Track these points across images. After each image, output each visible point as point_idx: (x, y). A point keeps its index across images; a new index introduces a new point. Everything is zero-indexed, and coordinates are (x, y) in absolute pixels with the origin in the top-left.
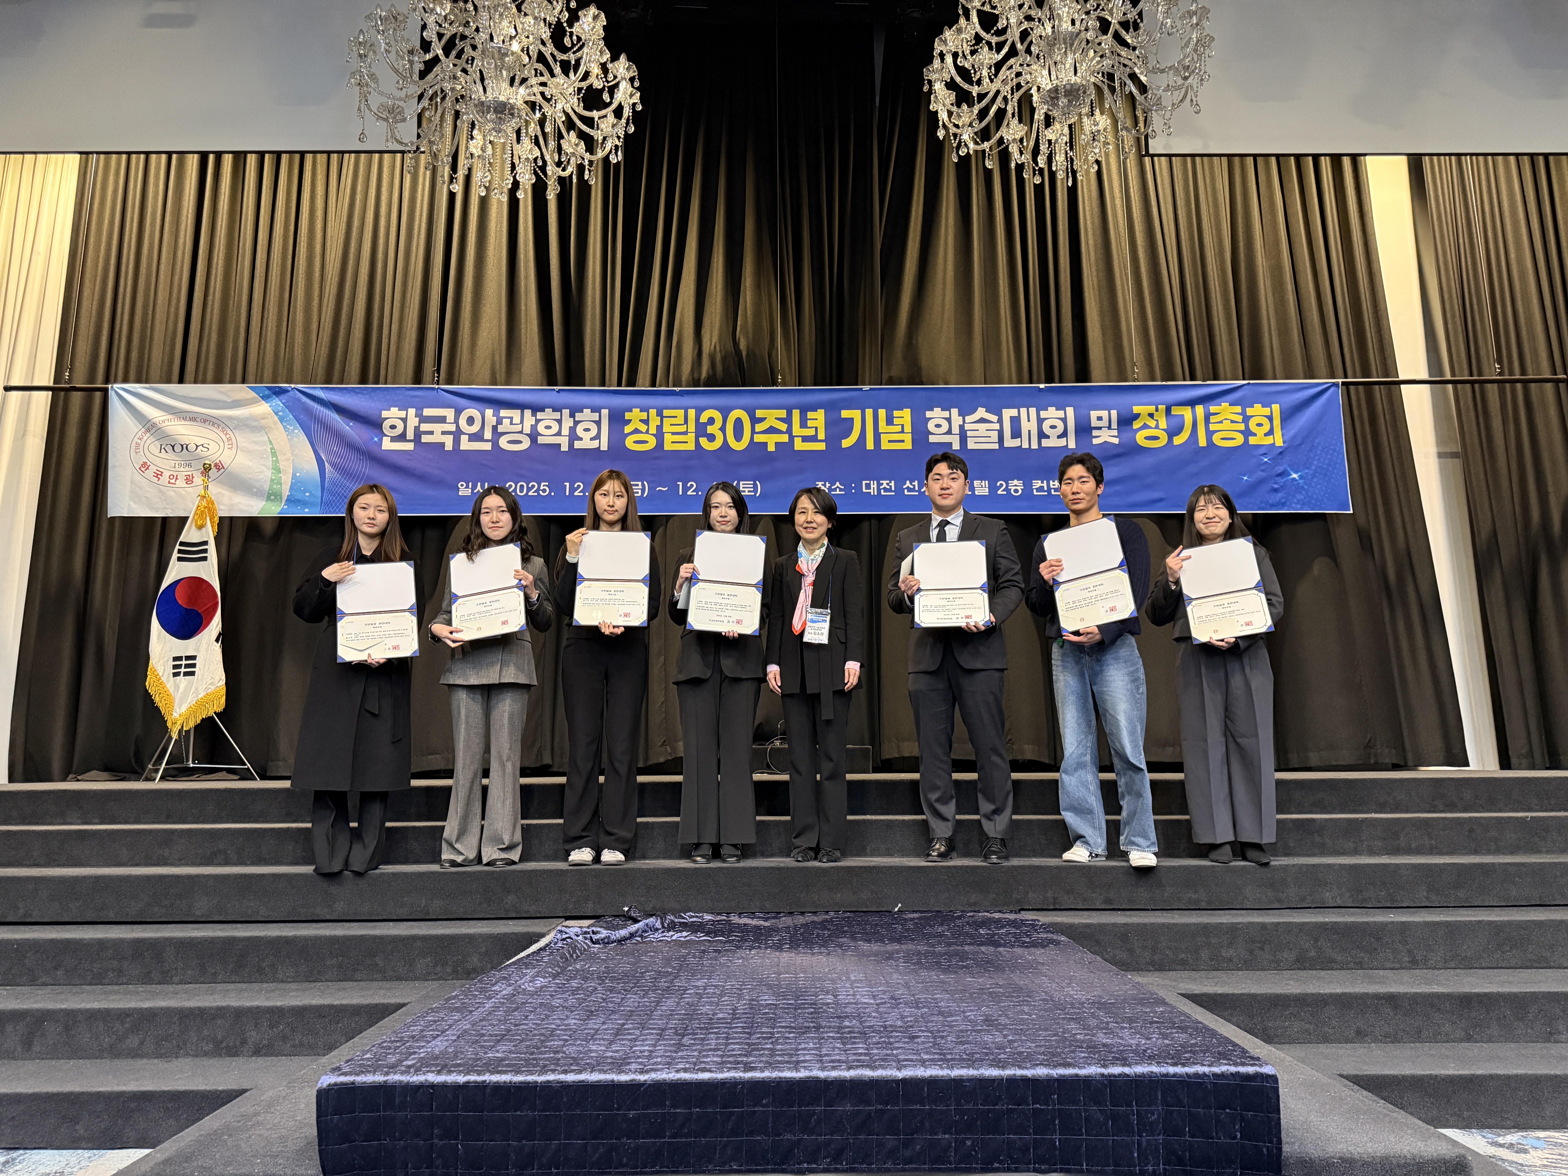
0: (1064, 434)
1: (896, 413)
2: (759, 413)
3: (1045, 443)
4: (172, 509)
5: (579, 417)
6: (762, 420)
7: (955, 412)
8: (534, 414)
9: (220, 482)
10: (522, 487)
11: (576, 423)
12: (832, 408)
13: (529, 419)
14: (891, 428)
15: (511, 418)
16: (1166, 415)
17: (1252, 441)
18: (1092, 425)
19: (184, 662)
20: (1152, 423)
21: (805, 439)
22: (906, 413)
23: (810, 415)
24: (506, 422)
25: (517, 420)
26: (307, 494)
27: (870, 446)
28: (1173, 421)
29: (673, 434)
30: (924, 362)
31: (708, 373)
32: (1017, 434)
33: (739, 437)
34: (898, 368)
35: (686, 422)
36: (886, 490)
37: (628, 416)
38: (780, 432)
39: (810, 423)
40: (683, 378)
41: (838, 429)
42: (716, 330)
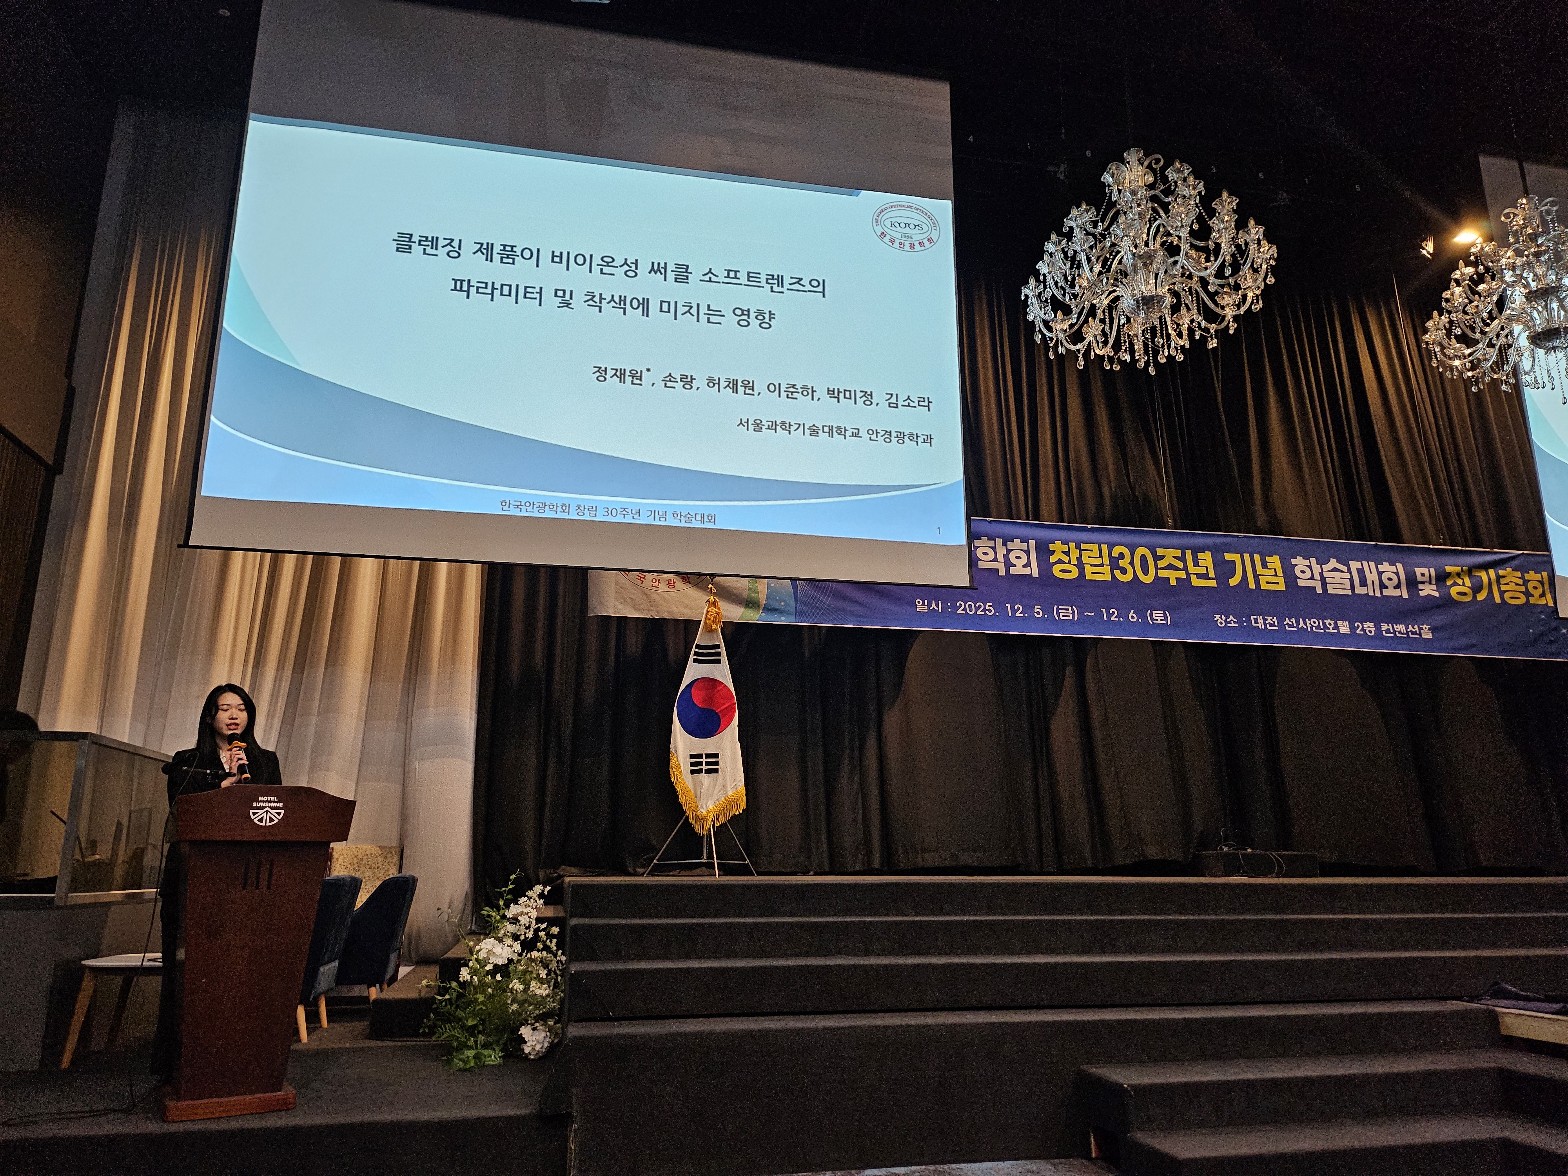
0: (1398, 586)
1: (1268, 559)
2: (1160, 551)
3: (1386, 592)
4: (658, 612)
5: (1010, 545)
6: (1163, 557)
7: (1313, 560)
10: (970, 606)
11: (1009, 551)
12: (1217, 551)
14: (1266, 572)
16: (1469, 576)
17: (1531, 600)
18: (1418, 580)
19: (704, 760)
20: (1460, 581)
21: (1200, 576)
22: (1276, 558)
23: (1200, 556)
27: (1252, 586)
28: (1475, 581)
29: (1092, 565)
32: (1363, 583)
33: (1146, 572)
34: (1261, 519)
35: (1101, 556)
36: (1271, 625)
37: (1052, 547)
38: (1177, 569)
39: (1201, 563)
40: (1089, 516)
41: (1224, 569)
42: (1112, 477)
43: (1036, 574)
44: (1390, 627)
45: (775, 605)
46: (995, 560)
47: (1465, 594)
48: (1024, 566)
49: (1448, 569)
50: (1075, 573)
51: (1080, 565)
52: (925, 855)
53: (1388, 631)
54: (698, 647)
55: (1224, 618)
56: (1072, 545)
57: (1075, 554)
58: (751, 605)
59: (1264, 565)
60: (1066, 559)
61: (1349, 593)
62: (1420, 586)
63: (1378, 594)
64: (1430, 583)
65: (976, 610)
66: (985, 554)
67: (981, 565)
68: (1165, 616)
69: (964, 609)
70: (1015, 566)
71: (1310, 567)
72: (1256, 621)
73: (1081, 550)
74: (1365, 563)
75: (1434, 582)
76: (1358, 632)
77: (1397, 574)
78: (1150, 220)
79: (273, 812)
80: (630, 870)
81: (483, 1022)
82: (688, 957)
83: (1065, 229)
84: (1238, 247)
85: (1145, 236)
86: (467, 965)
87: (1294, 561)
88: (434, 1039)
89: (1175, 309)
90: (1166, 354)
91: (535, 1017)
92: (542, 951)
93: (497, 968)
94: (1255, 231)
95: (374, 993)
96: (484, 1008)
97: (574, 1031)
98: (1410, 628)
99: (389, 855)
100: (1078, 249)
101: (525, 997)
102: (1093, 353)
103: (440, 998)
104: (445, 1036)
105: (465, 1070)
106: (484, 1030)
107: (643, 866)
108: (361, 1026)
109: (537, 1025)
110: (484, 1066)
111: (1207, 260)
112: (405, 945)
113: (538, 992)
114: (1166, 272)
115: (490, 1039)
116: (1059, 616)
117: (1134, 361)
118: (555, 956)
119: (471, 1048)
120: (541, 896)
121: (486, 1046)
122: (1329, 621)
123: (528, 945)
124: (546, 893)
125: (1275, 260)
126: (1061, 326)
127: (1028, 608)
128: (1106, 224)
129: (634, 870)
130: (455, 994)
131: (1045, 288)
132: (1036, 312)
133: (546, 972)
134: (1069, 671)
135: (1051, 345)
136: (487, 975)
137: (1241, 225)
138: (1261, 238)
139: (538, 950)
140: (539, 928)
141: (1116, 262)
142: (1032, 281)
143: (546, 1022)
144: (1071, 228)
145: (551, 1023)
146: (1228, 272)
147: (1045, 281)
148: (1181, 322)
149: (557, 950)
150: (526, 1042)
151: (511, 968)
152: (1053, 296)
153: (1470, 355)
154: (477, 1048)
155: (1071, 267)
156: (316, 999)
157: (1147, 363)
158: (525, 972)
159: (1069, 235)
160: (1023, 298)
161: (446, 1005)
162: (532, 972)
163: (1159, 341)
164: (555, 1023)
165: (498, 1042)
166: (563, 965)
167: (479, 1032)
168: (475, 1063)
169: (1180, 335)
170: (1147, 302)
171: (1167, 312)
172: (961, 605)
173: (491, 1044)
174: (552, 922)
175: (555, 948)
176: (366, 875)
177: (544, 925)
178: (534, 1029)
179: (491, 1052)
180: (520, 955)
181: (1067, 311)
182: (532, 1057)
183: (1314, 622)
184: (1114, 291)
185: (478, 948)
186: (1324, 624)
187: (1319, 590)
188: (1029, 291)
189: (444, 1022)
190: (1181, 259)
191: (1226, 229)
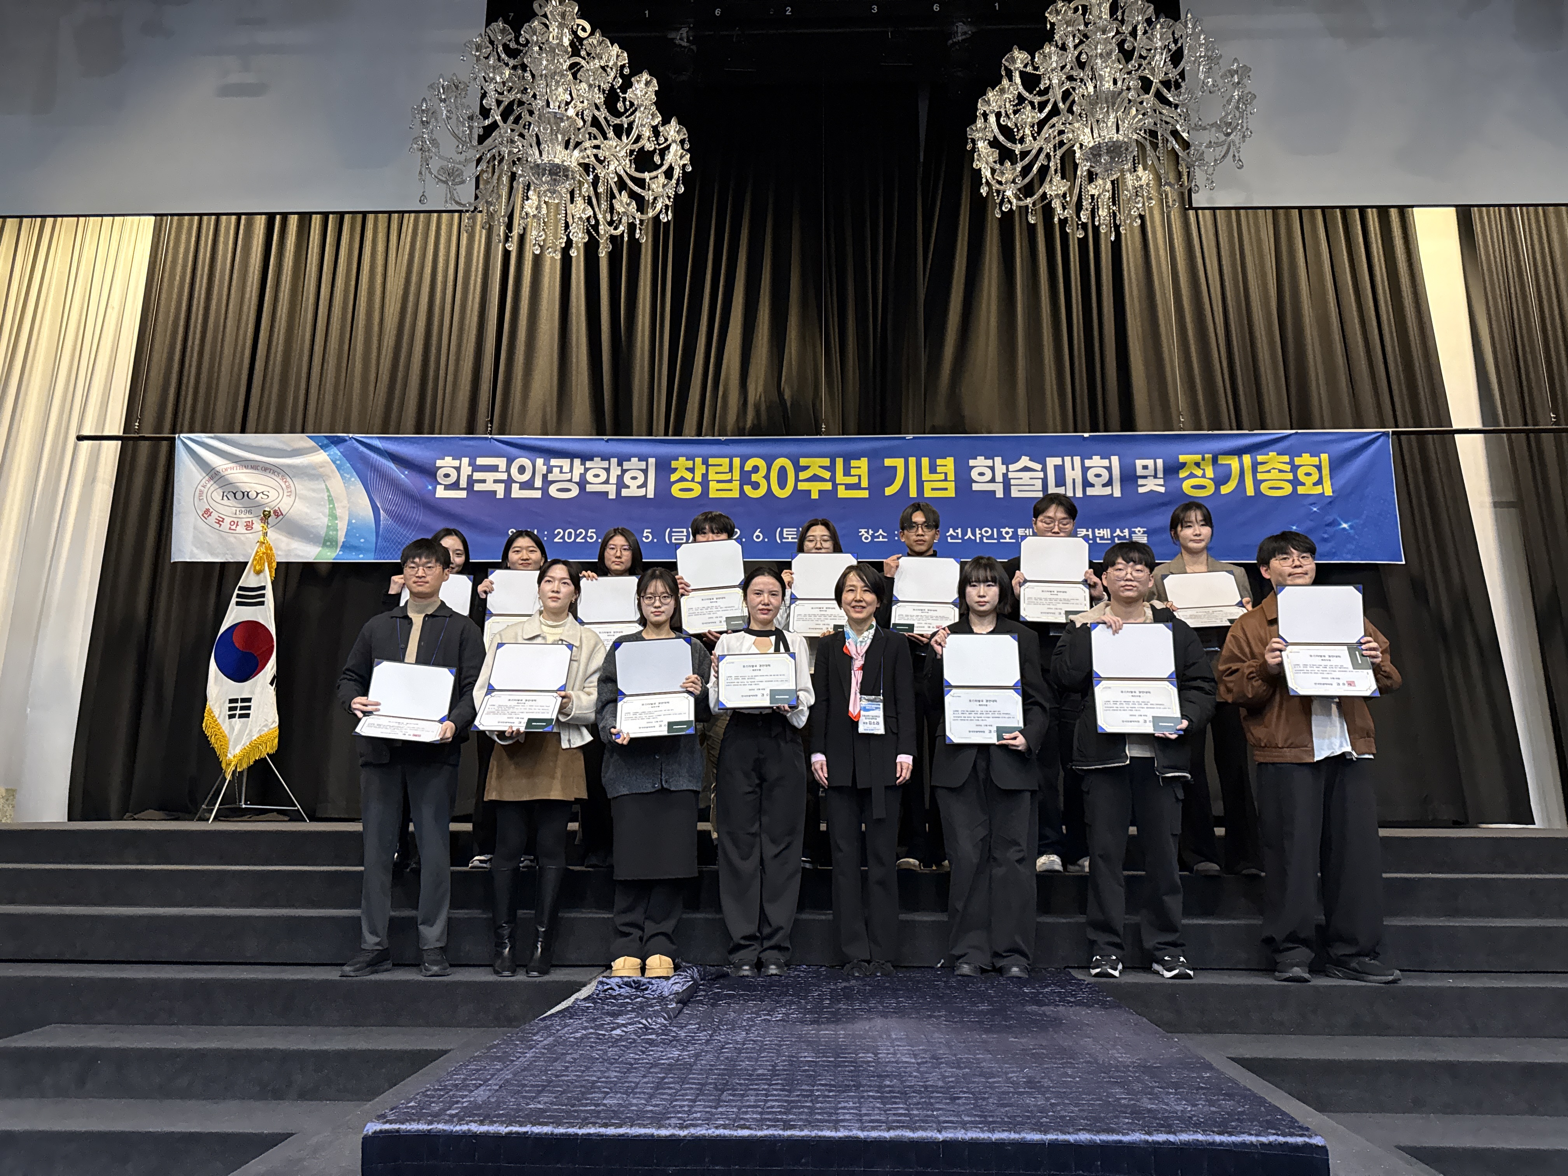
0: (1109, 483)
1: (939, 462)
2: (803, 462)
3: (1090, 491)
4: (232, 555)
5: (626, 465)
6: (806, 468)
7: (998, 460)
8: (583, 463)
9: (278, 529)
10: (570, 533)
11: (624, 471)
12: (875, 457)
13: (578, 468)
14: (934, 477)
15: (561, 467)
16: (1213, 465)
17: (1301, 490)
18: (1138, 474)
19: (239, 704)
20: (1199, 472)
21: (848, 487)
22: (950, 462)
23: (854, 463)
24: (556, 470)
25: (566, 469)
26: (362, 540)
27: (913, 493)
28: (1220, 470)
29: (719, 482)
30: (967, 412)
31: (753, 421)
32: (1061, 482)
33: (782, 484)
35: (731, 470)
37: (674, 464)
38: (824, 480)
39: (853, 471)
41: (882, 477)
43: (651, 495)
44: (1090, 533)
45: (354, 542)
47: (1203, 487)
48: (638, 487)
49: (1182, 458)
50: (697, 490)
51: (705, 483)
54: (241, 589)
55: (871, 532)
56: (698, 460)
57: (700, 470)
58: (328, 543)
59: (933, 469)
60: (689, 476)
62: (1140, 481)
63: (1079, 494)
64: (1155, 477)
65: (576, 538)
66: (597, 476)
67: (589, 488)
70: (628, 487)
71: (992, 468)
73: (708, 466)
74: (1068, 459)
75: (1160, 474)
77: (1109, 469)
98: (1118, 532)
116: (670, 539)
172: (559, 533)
183: (986, 532)
187: (1000, 494)
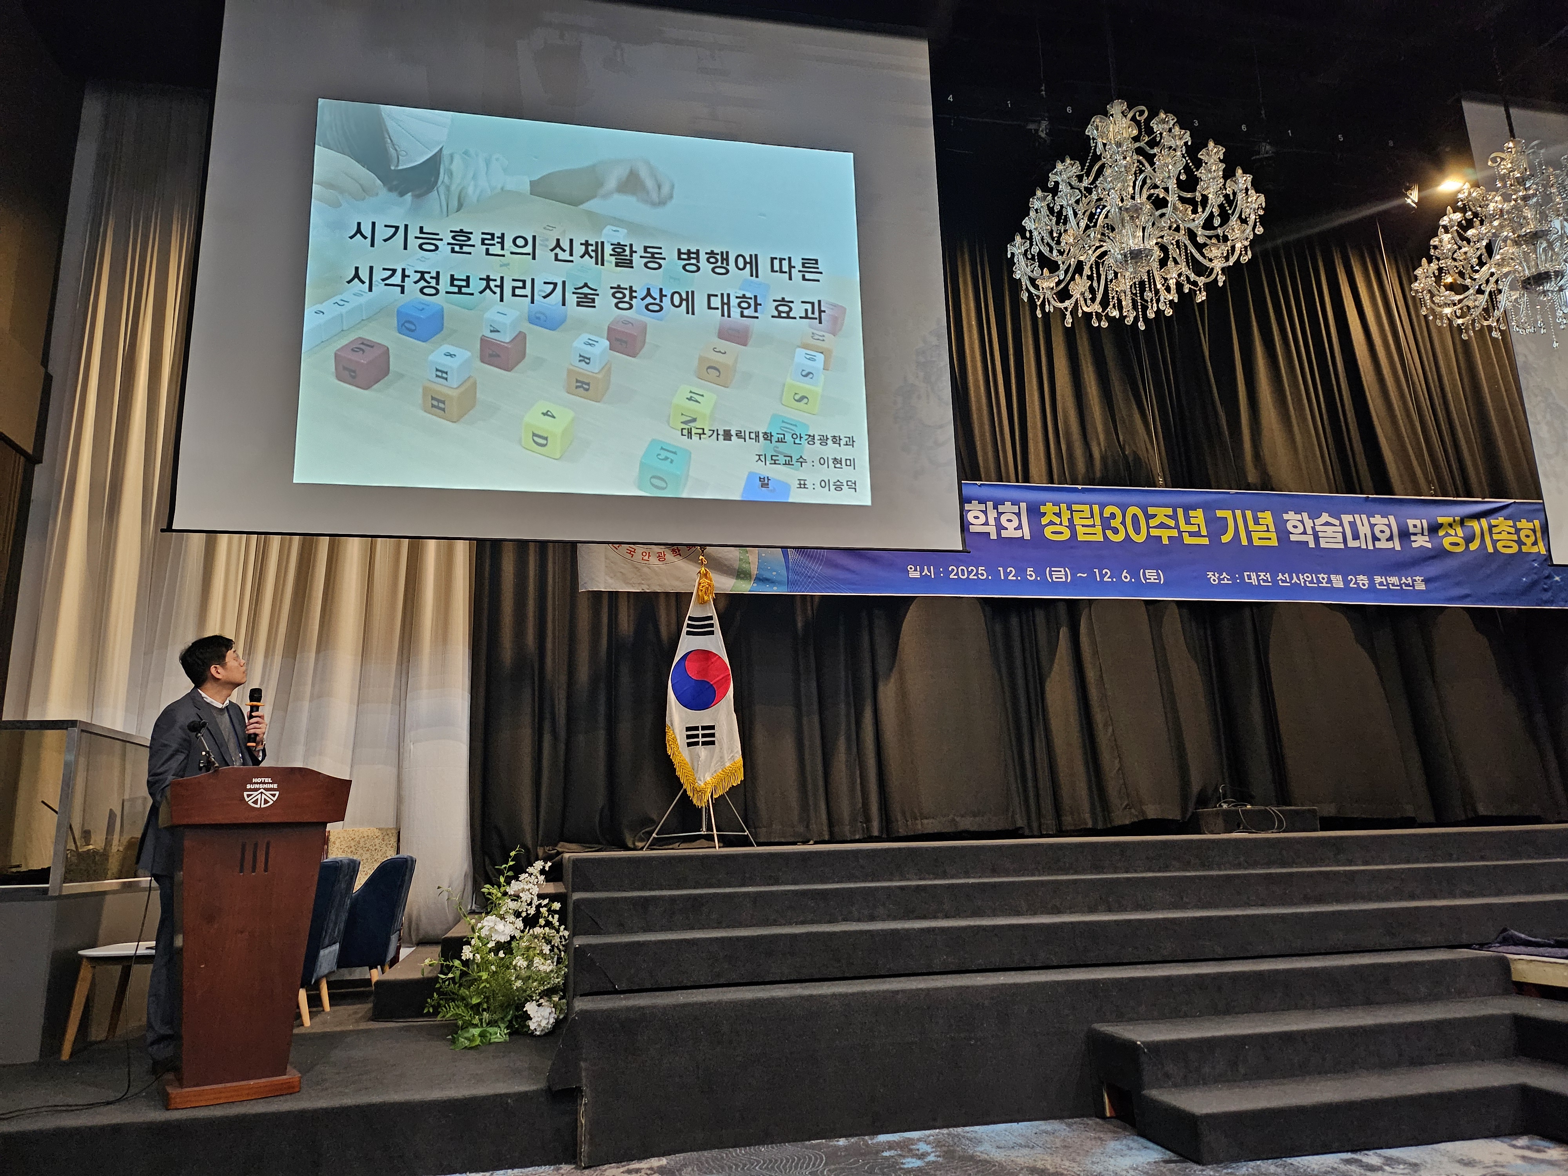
0: (1390, 539)
1: (1260, 515)
2: (1151, 510)
3: (1378, 545)
4: (648, 585)
5: (1001, 508)
6: (1154, 516)
7: (1305, 515)
9: (691, 560)
10: (962, 570)
11: (1000, 514)
12: (1209, 508)
14: (1259, 528)
16: (1462, 526)
17: (1524, 549)
18: (1411, 531)
20: (1452, 532)
21: (1191, 534)
22: (1268, 514)
23: (1192, 513)
27: (1245, 542)
28: (1466, 530)
29: (1084, 526)
31: (1101, 473)
32: (1356, 537)
33: (1138, 532)
34: (1252, 476)
35: (1092, 516)
36: (1264, 581)
37: (1043, 509)
38: (1169, 527)
39: (1193, 521)
40: (1080, 477)
41: (1216, 526)
42: (1102, 437)
43: (1027, 536)
44: (1384, 580)
45: (767, 575)
46: (986, 523)
47: (1458, 544)
48: (1015, 529)
49: (1440, 520)
50: (1067, 534)
51: (1072, 526)
52: (925, 821)
53: (1381, 584)
54: (690, 619)
55: (1217, 575)
56: (1064, 506)
57: (1066, 515)
58: (742, 576)
59: (1256, 522)
60: (1057, 520)
61: (1342, 546)
62: (1413, 538)
63: (1371, 547)
64: (1422, 534)
65: (969, 575)
66: (976, 517)
67: (973, 529)
68: (1158, 574)
69: (957, 574)
70: (1007, 529)
71: (1302, 522)
72: (1249, 578)
73: (1072, 511)
74: (1357, 516)
75: (1426, 533)
76: (1351, 585)
77: (1389, 526)
78: (1135, 174)
79: (268, 793)
80: (631, 846)
81: (487, 998)
82: (692, 928)
83: (1051, 184)
84: (1226, 196)
85: (1131, 190)
86: (469, 944)
87: (1286, 516)
88: (439, 1018)
89: (1163, 263)
90: (1155, 309)
91: (540, 994)
92: (544, 926)
93: (499, 946)
94: (1243, 180)
95: (376, 975)
96: (488, 985)
97: (581, 1004)
98: (1404, 580)
99: (387, 837)
100: (1064, 203)
101: (528, 974)
102: (1080, 311)
103: (443, 977)
104: (449, 1015)
105: (471, 1048)
106: (488, 1008)
107: (641, 840)
108: (365, 1007)
109: (541, 1001)
110: (490, 1044)
111: (1195, 212)
112: (406, 925)
113: (542, 968)
114: (1153, 224)
115: (496, 1017)
116: (1052, 578)
117: (1123, 318)
118: (558, 931)
119: (476, 1026)
120: (542, 872)
121: (490, 1023)
122: (1322, 575)
123: (530, 922)
124: (547, 869)
125: (1263, 209)
126: (1048, 284)
127: (1021, 571)
128: (1091, 178)
129: (634, 844)
130: (458, 973)
131: (1031, 245)
132: (1022, 270)
133: (549, 947)
134: (1064, 632)
135: (1038, 303)
136: (490, 952)
137: (1228, 174)
138: (1249, 187)
139: (541, 927)
140: (540, 904)
141: (1102, 216)
142: (1018, 239)
143: (550, 998)
144: (1057, 183)
145: (556, 999)
146: (1217, 222)
147: (1031, 239)
148: (1168, 277)
149: (560, 926)
150: (531, 1019)
151: (514, 944)
152: (1040, 252)
153: (1460, 301)
154: (482, 1024)
155: (1058, 223)
156: (318, 982)
157: (1136, 319)
158: (528, 948)
159: (1055, 191)
160: (1009, 256)
161: (449, 984)
162: (535, 948)
163: (1148, 295)
164: (560, 999)
165: (502, 1019)
166: (566, 940)
167: (484, 1010)
168: (481, 1041)
169: (1168, 289)
170: (1136, 255)
171: (1156, 265)
172: (953, 570)
173: (496, 1022)
174: (553, 898)
175: (557, 924)
176: (365, 857)
177: (546, 901)
178: (539, 1005)
179: (496, 1029)
180: (523, 931)
181: (1053, 267)
182: (538, 1033)
183: (1308, 577)
184: (1101, 246)
185: (479, 925)
186: (1317, 578)
187: (1312, 545)
188: (1017, 248)
189: (447, 1001)
190: (1168, 210)
191: (1214, 179)
